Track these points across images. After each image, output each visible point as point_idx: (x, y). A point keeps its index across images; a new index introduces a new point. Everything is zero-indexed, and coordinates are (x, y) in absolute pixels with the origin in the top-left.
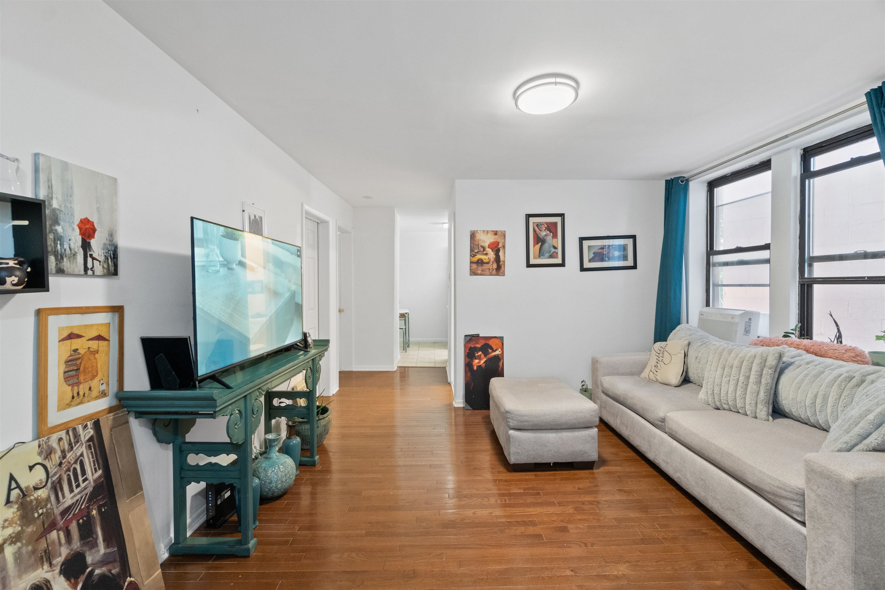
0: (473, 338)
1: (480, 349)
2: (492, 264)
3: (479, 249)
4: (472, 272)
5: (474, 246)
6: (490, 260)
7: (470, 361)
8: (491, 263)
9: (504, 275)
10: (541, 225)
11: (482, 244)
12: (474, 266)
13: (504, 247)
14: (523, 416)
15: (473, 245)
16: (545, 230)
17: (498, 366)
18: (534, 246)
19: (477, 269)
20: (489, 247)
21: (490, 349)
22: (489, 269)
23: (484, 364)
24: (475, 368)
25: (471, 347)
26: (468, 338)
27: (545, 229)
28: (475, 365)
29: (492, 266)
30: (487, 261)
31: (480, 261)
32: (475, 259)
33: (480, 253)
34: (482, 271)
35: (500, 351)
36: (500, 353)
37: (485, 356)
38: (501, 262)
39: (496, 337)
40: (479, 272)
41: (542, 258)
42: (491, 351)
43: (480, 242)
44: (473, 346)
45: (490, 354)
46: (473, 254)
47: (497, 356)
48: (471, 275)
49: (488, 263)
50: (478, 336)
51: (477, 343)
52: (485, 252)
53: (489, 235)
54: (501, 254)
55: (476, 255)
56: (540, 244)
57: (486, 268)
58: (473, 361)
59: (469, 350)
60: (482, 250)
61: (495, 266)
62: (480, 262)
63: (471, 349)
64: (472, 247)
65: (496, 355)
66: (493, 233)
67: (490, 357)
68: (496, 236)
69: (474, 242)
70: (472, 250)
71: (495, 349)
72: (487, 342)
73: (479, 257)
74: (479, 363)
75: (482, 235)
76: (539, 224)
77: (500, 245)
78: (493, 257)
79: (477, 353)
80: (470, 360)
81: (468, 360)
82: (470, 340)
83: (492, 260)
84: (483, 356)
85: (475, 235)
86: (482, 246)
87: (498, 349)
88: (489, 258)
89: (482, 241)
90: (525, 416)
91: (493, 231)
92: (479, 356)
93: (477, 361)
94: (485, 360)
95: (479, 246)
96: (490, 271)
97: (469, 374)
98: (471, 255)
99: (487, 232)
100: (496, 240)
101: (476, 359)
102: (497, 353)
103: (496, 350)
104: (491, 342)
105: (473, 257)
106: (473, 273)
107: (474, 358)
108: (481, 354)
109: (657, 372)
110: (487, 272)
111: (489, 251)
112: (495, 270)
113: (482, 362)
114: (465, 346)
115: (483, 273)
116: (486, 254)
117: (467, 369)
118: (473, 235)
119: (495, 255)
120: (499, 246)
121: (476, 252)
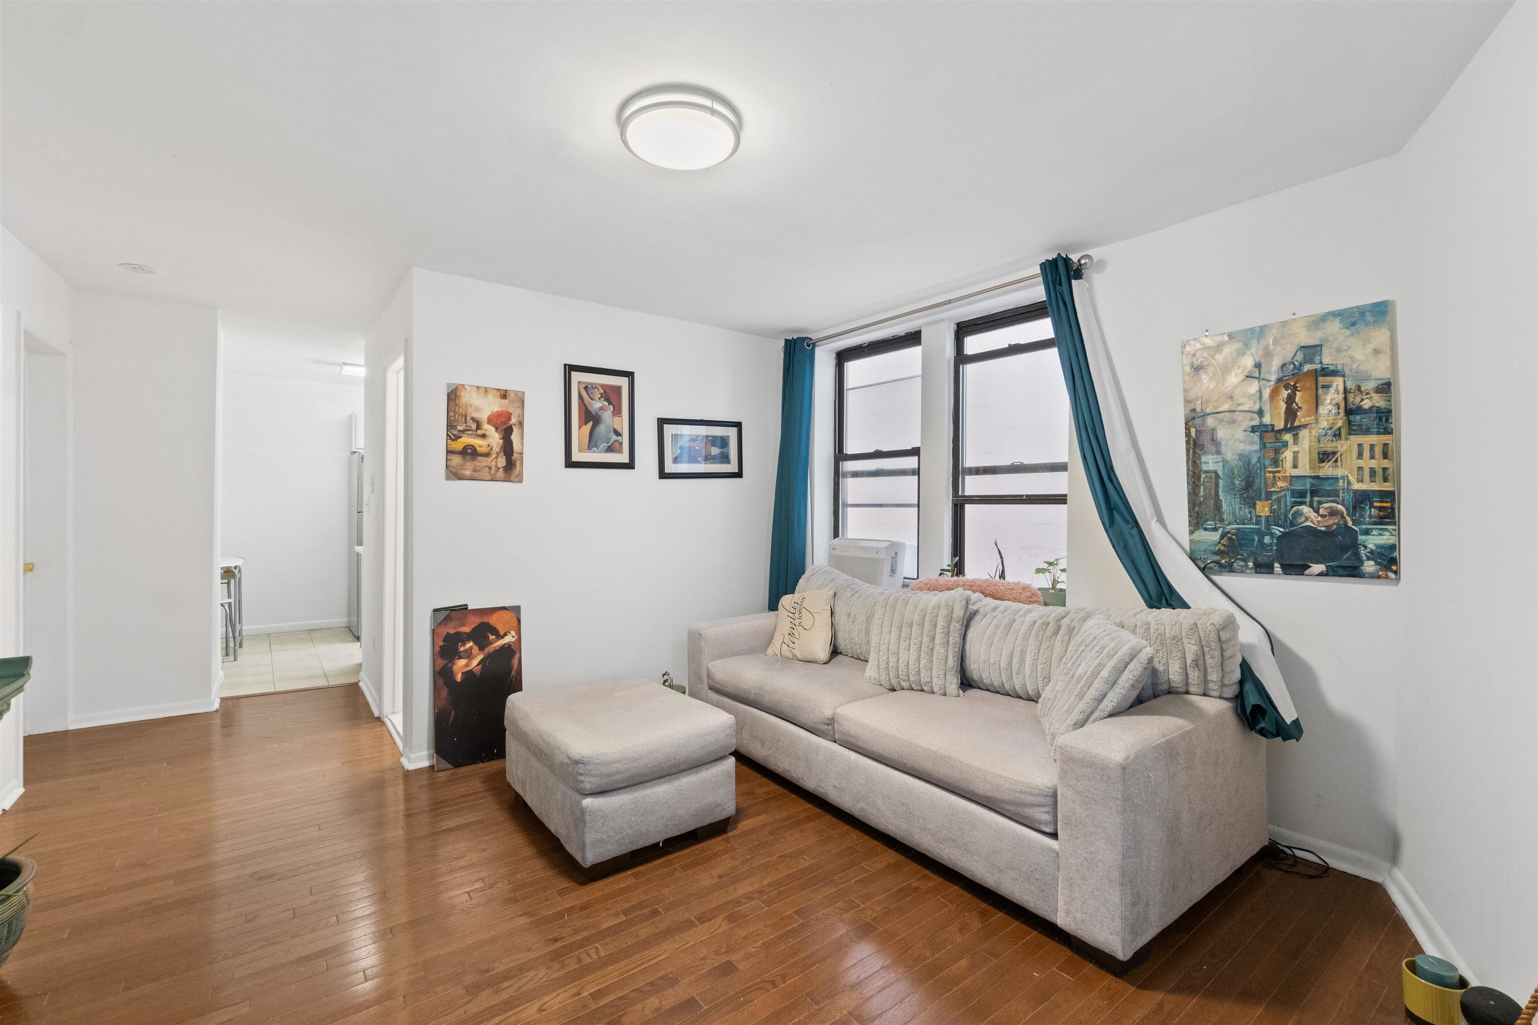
0: (453, 614)
1: (469, 637)
2: (497, 457)
3: (468, 424)
4: (451, 472)
5: (457, 416)
6: (492, 450)
7: (447, 664)
8: (494, 456)
9: (521, 481)
10: (593, 388)
11: (475, 415)
12: (457, 460)
13: (521, 424)
14: (610, 764)
15: (455, 415)
16: (599, 398)
17: (511, 668)
18: (580, 428)
19: (462, 467)
20: (489, 421)
21: (492, 635)
22: (490, 468)
23: (480, 667)
24: (459, 678)
25: (448, 634)
26: (443, 615)
27: (599, 396)
28: (459, 671)
29: (496, 462)
30: (484, 450)
31: (469, 451)
32: (458, 445)
33: (470, 432)
34: (475, 470)
35: (513, 637)
36: (514, 640)
37: (482, 649)
38: (515, 454)
39: (504, 608)
40: (468, 473)
41: (594, 452)
42: (494, 637)
43: (470, 410)
44: (452, 631)
45: (491, 644)
46: (453, 434)
47: (507, 646)
48: (448, 478)
49: (487, 455)
50: (464, 608)
51: (463, 625)
52: (480, 432)
53: (490, 396)
54: (515, 437)
55: (461, 437)
56: (591, 423)
57: (484, 465)
58: (454, 664)
59: (443, 641)
60: (474, 426)
61: (502, 462)
62: (470, 453)
63: (448, 638)
64: (452, 418)
65: (505, 644)
66: (498, 394)
67: (492, 650)
68: (504, 401)
69: (455, 409)
70: (450, 426)
71: (502, 633)
72: (485, 620)
73: (466, 440)
74: (467, 665)
75: (474, 395)
76: (589, 386)
77: (513, 420)
78: (499, 443)
79: (464, 645)
80: (446, 662)
81: (441, 662)
82: (447, 619)
83: (496, 449)
84: (476, 650)
85: (458, 394)
86: (473, 419)
87: (510, 633)
88: (489, 445)
89: (473, 407)
90: (615, 762)
91: (498, 390)
92: (466, 651)
93: (462, 662)
94: (481, 657)
95: (468, 419)
96: (492, 472)
97: (445, 693)
98: (448, 435)
99: (486, 390)
100: (504, 409)
101: (461, 658)
102: (508, 639)
103: (505, 634)
104: (493, 620)
105: (453, 440)
106: (453, 474)
107: (457, 657)
108: (472, 647)
109: (794, 643)
110: (485, 474)
111: (490, 429)
112: (501, 470)
113: (475, 662)
114: (434, 632)
115: (476, 475)
116: (484, 436)
117: (440, 682)
118: (453, 396)
119: (503, 438)
120: (511, 422)
121: (459, 431)
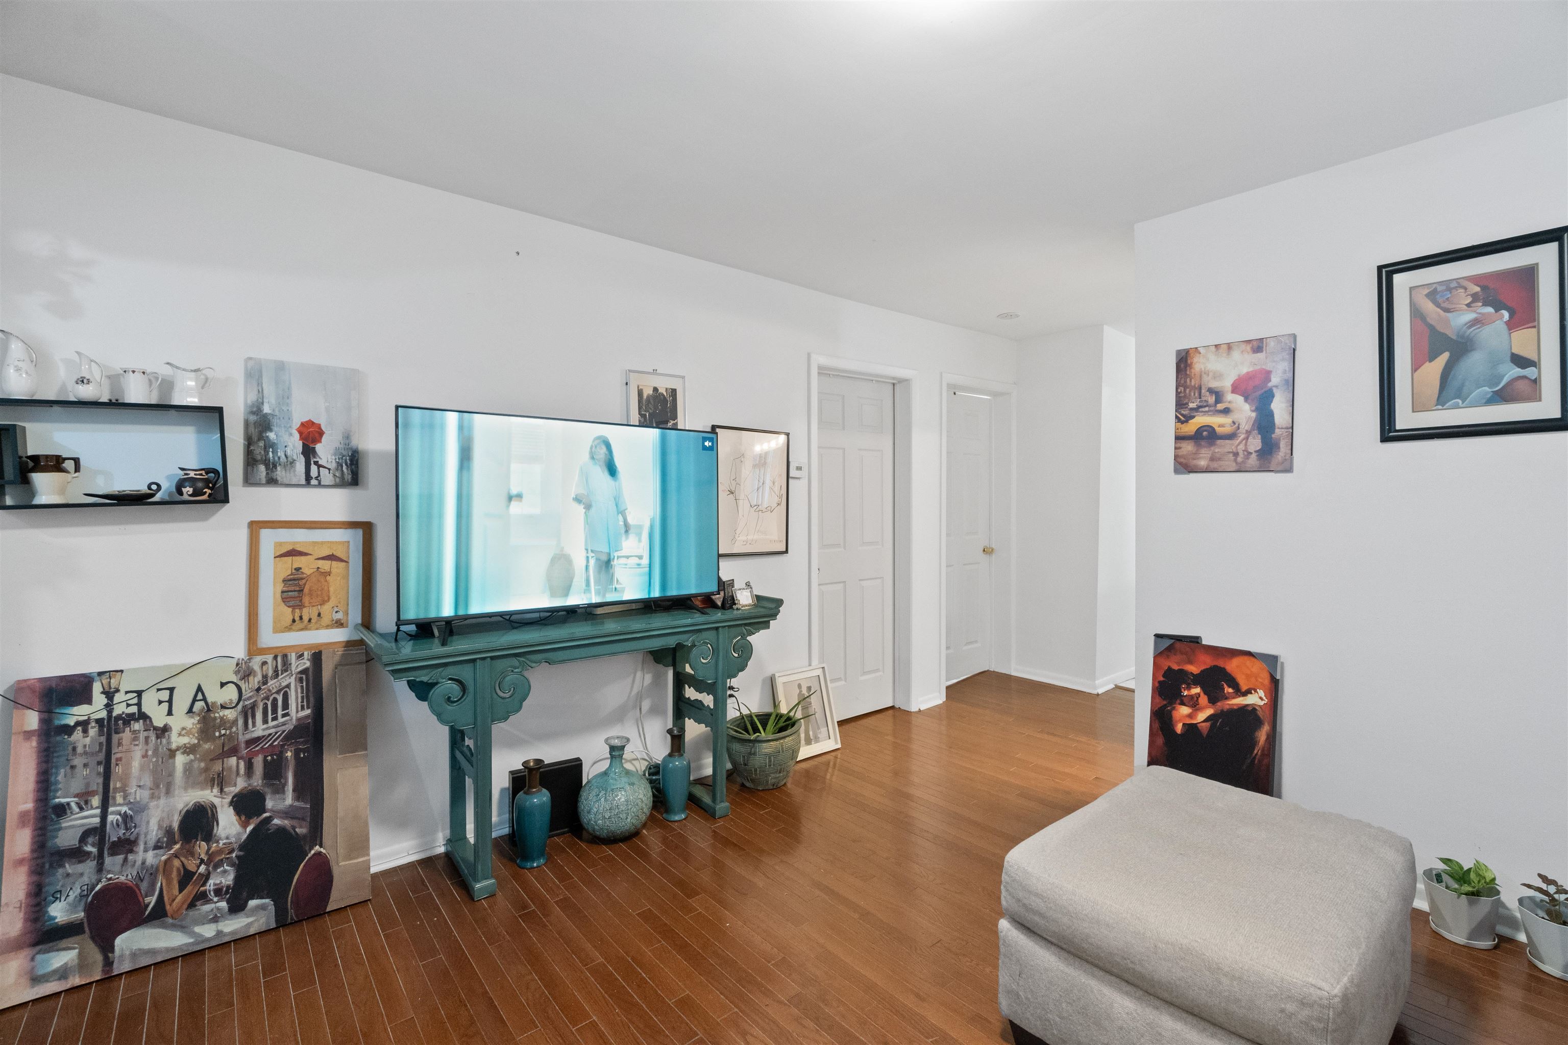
0: (1178, 645)
1: (1197, 680)
2: (1247, 438)
3: (1203, 399)
4: (1181, 464)
5: (1188, 391)
6: (1238, 428)
7: (1165, 706)
8: (1243, 436)
9: (1289, 470)
10: (1450, 290)
11: (1214, 384)
12: (1188, 447)
13: (1291, 384)
15: (1185, 391)
16: (1468, 305)
17: (1253, 743)
18: (1415, 367)
19: (1195, 456)
20: (1235, 389)
21: (1229, 686)
22: (1236, 454)
23: (1208, 724)
24: (1179, 728)
25: (1170, 669)
26: (1167, 643)
27: (1469, 299)
28: (1180, 721)
29: (1246, 445)
30: (1227, 430)
31: (1205, 433)
32: (1191, 427)
33: (1207, 409)
34: (1212, 459)
35: (1261, 698)
36: (1262, 703)
37: (1213, 701)
38: (1277, 431)
39: (1249, 654)
40: (1203, 463)
41: (1457, 407)
42: (1231, 690)
43: (1205, 378)
44: (1175, 667)
45: (1227, 698)
46: (1182, 415)
47: (1250, 708)
48: (1177, 471)
49: (1231, 436)
50: (1195, 640)
51: (1190, 662)
52: (1220, 406)
53: (1236, 354)
54: (1279, 407)
55: (1193, 417)
56: (1446, 356)
57: (1226, 450)
58: (1174, 708)
59: (1163, 676)
60: (1212, 400)
61: (1255, 443)
62: (1206, 436)
63: (1169, 672)
64: (1181, 395)
65: (1247, 705)
66: (1249, 348)
67: (1228, 707)
68: (1259, 355)
69: (1185, 382)
70: (1180, 404)
71: (1244, 688)
72: (1221, 663)
73: (1200, 420)
74: (1190, 716)
75: (1212, 357)
76: (1440, 288)
77: (1275, 380)
78: (1250, 418)
79: (1189, 688)
80: (1165, 702)
81: (1161, 702)
82: (1170, 649)
83: (1245, 426)
84: (1204, 700)
85: (1189, 362)
86: (1211, 391)
87: (1256, 691)
88: (1234, 423)
89: (1211, 374)
91: (1248, 342)
92: (1191, 697)
93: (1185, 710)
94: (1209, 712)
95: (1203, 391)
96: (1240, 459)
97: (1160, 740)
98: (1177, 417)
99: (1229, 346)
100: (1258, 367)
101: (1183, 704)
102: (1251, 700)
103: (1248, 692)
104: (1233, 666)
105: (1182, 422)
106: (1183, 466)
107: (1178, 701)
108: (1199, 694)
110: (1229, 463)
111: (1236, 401)
112: (1254, 456)
113: (1201, 716)
114: (1156, 665)
115: (1215, 465)
116: (1226, 411)
117: (1157, 725)
118: (1183, 361)
119: (1257, 410)
120: (1270, 385)
121: (1192, 409)
